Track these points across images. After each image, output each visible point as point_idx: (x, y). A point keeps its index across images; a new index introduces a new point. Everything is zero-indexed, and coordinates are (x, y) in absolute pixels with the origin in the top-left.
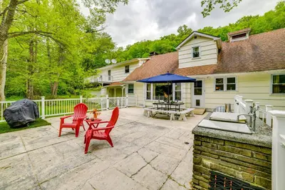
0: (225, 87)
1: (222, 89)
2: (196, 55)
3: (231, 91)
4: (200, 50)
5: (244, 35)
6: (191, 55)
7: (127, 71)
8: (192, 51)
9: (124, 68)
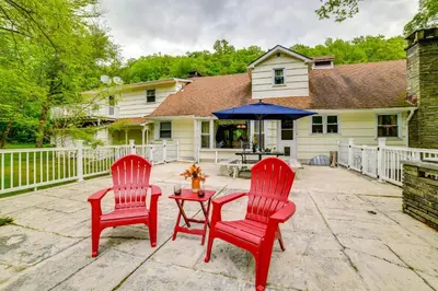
0: (325, 129)
1: (321, 131)
2: (279, 81)
3: (332, 134)
4: (285, 74)
5: (328, 63)
6: (272, 81)
7: (151, 99)
8: (273, 74)
9: (145, 92)
